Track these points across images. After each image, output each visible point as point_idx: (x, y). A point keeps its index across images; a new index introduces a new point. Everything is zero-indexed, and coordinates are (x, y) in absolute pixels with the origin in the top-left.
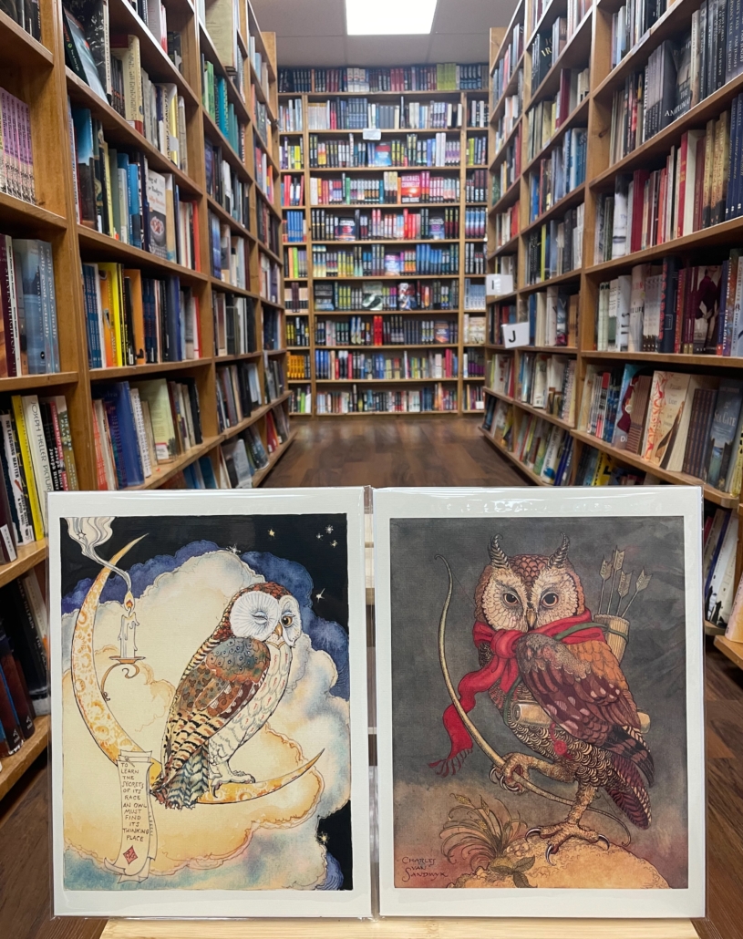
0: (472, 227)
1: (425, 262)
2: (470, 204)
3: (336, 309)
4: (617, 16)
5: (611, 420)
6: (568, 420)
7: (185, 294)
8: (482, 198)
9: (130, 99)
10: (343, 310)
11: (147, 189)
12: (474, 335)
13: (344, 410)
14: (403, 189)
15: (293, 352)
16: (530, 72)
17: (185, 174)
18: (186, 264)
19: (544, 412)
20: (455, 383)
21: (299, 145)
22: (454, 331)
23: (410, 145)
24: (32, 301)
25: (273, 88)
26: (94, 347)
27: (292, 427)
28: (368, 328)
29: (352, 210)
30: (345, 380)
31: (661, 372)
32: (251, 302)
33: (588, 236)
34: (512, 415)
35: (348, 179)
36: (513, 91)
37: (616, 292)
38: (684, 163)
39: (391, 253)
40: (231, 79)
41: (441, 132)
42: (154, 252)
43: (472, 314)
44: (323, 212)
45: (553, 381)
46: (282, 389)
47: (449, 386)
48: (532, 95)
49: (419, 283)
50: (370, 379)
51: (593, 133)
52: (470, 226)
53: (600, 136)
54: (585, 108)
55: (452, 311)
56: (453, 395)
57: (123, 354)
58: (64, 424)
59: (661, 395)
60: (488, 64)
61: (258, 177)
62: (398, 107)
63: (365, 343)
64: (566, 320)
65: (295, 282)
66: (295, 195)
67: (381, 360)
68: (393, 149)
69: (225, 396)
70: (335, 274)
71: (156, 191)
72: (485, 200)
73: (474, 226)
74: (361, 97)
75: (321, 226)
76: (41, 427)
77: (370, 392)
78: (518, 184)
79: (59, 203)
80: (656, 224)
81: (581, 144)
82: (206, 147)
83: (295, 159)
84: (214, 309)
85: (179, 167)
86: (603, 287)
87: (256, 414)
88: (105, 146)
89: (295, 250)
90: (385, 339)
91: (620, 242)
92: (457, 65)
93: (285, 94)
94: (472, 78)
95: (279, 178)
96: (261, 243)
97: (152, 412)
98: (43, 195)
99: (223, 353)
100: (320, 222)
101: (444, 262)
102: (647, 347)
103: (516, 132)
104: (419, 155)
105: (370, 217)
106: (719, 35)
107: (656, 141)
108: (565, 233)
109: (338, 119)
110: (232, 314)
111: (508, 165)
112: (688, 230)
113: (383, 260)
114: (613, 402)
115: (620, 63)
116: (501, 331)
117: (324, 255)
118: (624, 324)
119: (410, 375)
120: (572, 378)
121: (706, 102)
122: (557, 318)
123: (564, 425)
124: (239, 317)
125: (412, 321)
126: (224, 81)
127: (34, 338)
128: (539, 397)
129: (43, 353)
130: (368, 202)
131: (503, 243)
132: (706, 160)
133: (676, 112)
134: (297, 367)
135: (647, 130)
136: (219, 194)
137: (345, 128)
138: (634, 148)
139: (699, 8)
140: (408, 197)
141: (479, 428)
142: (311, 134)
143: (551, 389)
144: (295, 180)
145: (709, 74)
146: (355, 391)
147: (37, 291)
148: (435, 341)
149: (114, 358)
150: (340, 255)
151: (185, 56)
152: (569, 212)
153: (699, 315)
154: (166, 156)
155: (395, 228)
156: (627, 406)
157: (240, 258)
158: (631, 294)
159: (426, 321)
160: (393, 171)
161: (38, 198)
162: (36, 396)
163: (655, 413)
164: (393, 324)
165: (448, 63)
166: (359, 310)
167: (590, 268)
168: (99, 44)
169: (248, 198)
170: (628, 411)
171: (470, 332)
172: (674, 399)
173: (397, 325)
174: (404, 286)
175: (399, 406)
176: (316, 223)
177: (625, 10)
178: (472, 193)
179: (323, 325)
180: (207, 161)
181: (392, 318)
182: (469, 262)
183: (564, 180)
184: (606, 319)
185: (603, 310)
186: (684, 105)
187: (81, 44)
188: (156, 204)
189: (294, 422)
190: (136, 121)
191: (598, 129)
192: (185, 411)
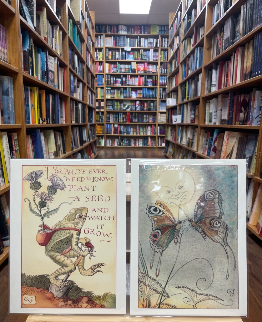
0: (162, 82)
1: (145, 94)
2: (161, 74)
3: (114, 110)
4: (215, 8)
5: (209, 149)
6: (195, 149)
7: (61, 100)
8: (165, 72)
9: (42, 29)
10: (116, 110)
11: (48, 62)
12: (162, 120)
13: (116, 145)
14: (138, 68)
15: (98, 124)
16: (184, 28)
17: (62, 57)
18: (61, 89)
19: (186, 146)
20: (155, 137)
21: (102, 52)
22: (155, 118)
23: (141, 53)
24: (5, 98)
25: (93, 31)
26: (28, 117)
27: (97, 151)
28: (125, 117)
29: (120, 75)
30: (116, 135)
31: (228, 132)
32: (84, 105)
33: (203, 84)
34: (175, 148)
35: (119, 64)
36: (177, 34)
37: (212, 104)
38: (237, 58)
39: (133, 91)
40: (79, 26)
41: (152, 49)
42: (50, 84)
43: (162, 113)
44: (110, 76)
45: (189, 135)
46: (94, 137)
47: (153, 138)
48: (184, 35)
49: (143, 101)
50: (125, 134)
51: (205, 48)
52: (161, 82)
53: (208, 49)
54: (203, 40)
55: (154, 111)
56: (154, 141)
57: (38, 120)
58: (16, 143)
59: (228, 139)
60: (168, 26)
61: (87, 61)
62: (137, 39)
63: (124, 122)
64: (194, 114)
65: (100, 100)
66: (100, 69)
67: (129, 128)
68: (135, 54)
69: (74, 138)
70: (114, 97)
71: (51, 63)
72: (166, 73)
73: (163, 82)
74: (124, 35)
75: (109, 80)
76: (8, 143)
77: (125, 139)
78: (178, 67)
79: (16, 64)
80: (227, 80)
81: (201, 52)
82: (69, 49)
83: (100, 56)
84: (71, 106)
85: (59, 55)
86: (208, 102)
87: (85, 145)
88: (33, 45)
89: (100, 88)
90: (131, 121)
91: (214, 86)
92: (158, 25)
93: (97, 33)
94: (163, 30)
95: (95, 63)
96: (88, 85)
97: (48, 141)
98: (10, 61)
99: (74, 122)
100: (109, 79)
101: (152, 94)
102: (223, 123)
103: (178, 49)
104: (144, 56)
105: (126, 78)
106: (251, 13)
107: (227, 51)
108: (195, 84)
109: (116, 43)
110: (77, 109)
111: (175, 60)
112: (238, 82)
113: (130, 93)
114: (210, 142)
115: (215, 24)
116: (171, 118)
117: (110, 91)
118: (215, 115)
119: (139, 134)
120: (196, 134)
121: (245, 37)
122: (191, 113)
123: (193, 150)
124: (80, 110)
125: (140, 114)
126: (76, 26)
127: (6, 112)
128: (184, 141)
129: (9, 117)
130: (126, 73)
131: (173, 87)
132: (245, 57)
133: (235, 41)
134: (100, 130)
135: (224, 47)
136: (73, 66)
137: (118, 46)
138: (220, 53)
139: (243, 4)
140: (140, 71)
141: (163, 152)
142: (106, 48)
143: (189, 138)
144: (100, 64)
145: (247, 27)
146: (120, 139)
147: (7, 94)
148: (148, 122)
149: (35, 120)
150: (115, 91)
151: (63, 16)
152: (196, 76)
153: (241, 112)
154: (55, 51)
155: (135, 82)
156: (215, 144)
157: (80, 89)
158: (217, 105)
159: (145, 115)
160: (135, 62)
161: (9, 62)
162: (6, 132)
163: (225, 146)
164: (133, 116)
165: (155, 25)
166: (122, 110)
167: (203, 96)
168: (32, 9)
169: (84, 69)
170: (216, 145)
171: (160, 119)
172: (232, 141)
173: (135, 116)
174: (138, 102)
175: (135, 144)
176: (107, 79)
177: (217, 5)
178: (162, 70)
179: (109, 115)
180: (69, 54)
181: (133, 113)
182: (161, 94)
183: (195, 65)
184: (208, 113)
185: (208, 110)
186: (237, 38)
187: (25, 8)
188: (51, 67)
189: (98, 149)
190: (44, 37)
191: (207, 47)
192: (60, 142)
